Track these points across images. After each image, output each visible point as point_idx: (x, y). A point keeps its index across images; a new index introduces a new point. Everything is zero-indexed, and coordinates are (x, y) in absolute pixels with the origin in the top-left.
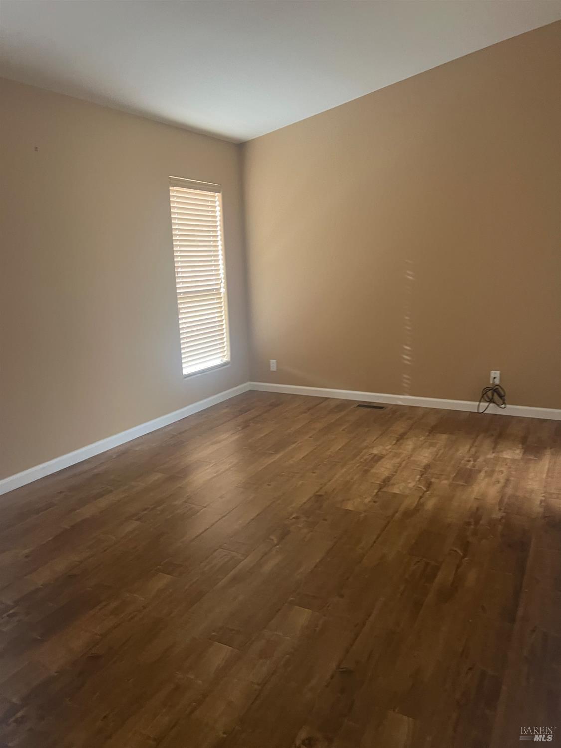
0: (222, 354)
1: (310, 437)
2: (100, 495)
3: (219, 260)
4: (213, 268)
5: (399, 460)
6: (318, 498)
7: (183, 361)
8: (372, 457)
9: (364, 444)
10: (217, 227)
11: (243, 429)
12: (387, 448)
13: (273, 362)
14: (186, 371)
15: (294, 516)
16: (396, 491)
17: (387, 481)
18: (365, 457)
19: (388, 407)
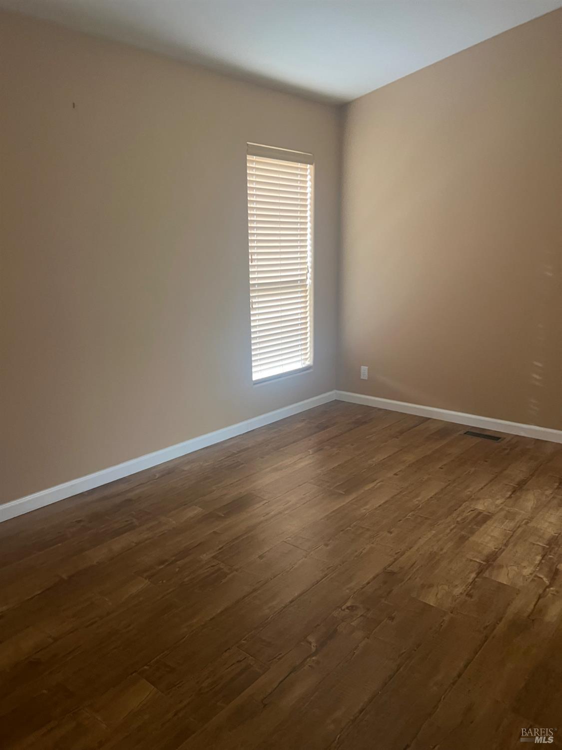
0: (303, 357)
1: (396, 474)
2: (118, 533)
3: (306, 246)
4: (298, 255)
5: (512, 524)
6: (390, 576)
7: (253, 364)
8: (474, 515)
9: (467, 492)
10: (306, 206)
11: (315, 452)
12: (498, 502)
13: (364, 370)
14: (255, 377)
15: (348, 604)
16: (503, 579)
17: (491, 561)
18: (465, 514)
19: (505, 438)
